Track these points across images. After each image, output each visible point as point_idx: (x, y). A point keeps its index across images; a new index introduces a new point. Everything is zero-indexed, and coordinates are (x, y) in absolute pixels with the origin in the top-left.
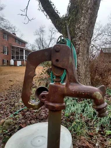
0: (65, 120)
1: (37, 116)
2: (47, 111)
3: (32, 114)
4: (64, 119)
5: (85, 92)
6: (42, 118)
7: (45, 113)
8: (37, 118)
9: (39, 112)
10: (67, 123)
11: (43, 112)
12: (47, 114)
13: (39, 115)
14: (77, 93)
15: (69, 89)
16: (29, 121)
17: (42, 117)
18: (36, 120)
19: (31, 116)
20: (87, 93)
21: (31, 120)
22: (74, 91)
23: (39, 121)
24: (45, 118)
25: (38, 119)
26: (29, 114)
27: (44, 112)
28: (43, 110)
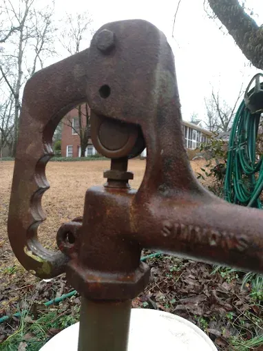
0: (250, 310)
1: (172, 283)
2: (202, 273)
3: (164, 275)
4: (246, 307)
5: (222, 237)
6: (184, 291)
7: (197, 279)
8: (171, 289)
9: (180, 272)
10: (253, 318)
11: (191, 276)
12: (200, 283)
13: (180, 280)
14: (185, 235)
15: (150, 215)
16: (152, 292)
17: (185, 288)
18: (168, 292)
19: (159, 281)
20: (235, 240)
21: (156, 289)
22: (168, 224)
23: (176, 297)
24: (193, 291)
25: (173, 290)
26: (156, 275)
27: (194, 274)
28: (193, 271)
